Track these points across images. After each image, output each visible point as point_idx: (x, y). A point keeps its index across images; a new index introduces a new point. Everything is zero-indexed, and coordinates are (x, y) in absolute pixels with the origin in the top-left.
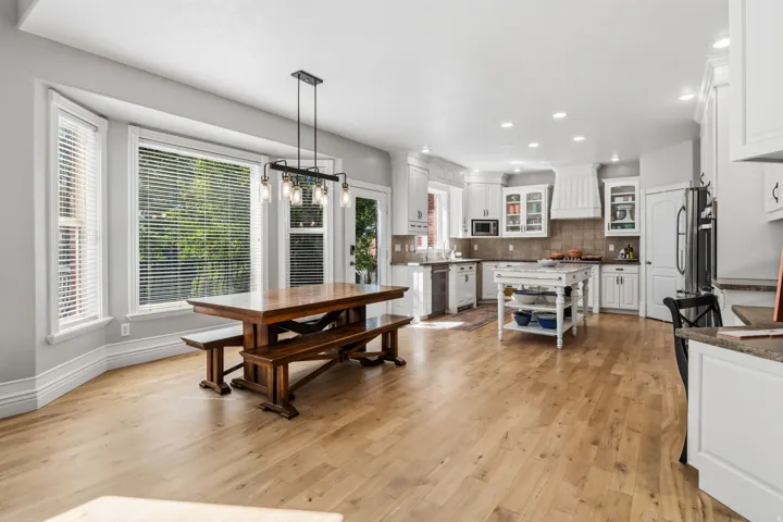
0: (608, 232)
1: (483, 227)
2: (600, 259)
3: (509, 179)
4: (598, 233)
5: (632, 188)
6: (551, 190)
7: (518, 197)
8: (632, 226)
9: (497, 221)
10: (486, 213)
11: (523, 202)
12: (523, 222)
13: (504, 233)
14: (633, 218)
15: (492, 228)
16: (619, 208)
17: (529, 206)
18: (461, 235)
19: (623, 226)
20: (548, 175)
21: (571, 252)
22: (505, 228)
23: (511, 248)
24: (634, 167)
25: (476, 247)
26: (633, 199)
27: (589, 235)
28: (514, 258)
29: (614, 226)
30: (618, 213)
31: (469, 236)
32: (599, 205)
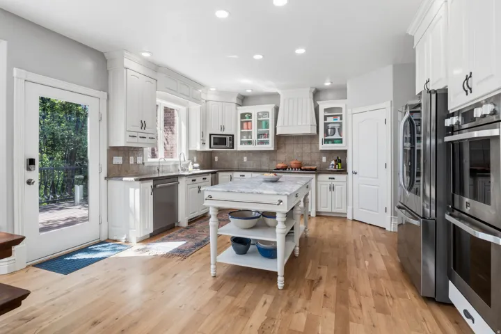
0: (322, 147)
1: (220, 141)
2: (315, 170)
3: (243, 100)
4: (313, 146)
5: (340, 109)
6: (277, 109)
7: (250, 115)
8: (341, 141)
9: (233, 136)
10: (223, 128)
11: (254, 120)
12: (254, 137)
13: (239, 147)
14: (340, 134)
15: (228, 141)
16: (330, 126)
17: (259, 123)
18: (198, 148)
19: (333, 141)
20: (274, 97)
21: (293, 164)
22: (239, 142)
23: (245, 159)
24: (341, 92)
25: (216, 159)
26: (341, 119)
27: (307, 148)
28: (248, 168)
29: (326, 141)
30: (329, 130)
31: (207, 148)
32: (315, 123)
